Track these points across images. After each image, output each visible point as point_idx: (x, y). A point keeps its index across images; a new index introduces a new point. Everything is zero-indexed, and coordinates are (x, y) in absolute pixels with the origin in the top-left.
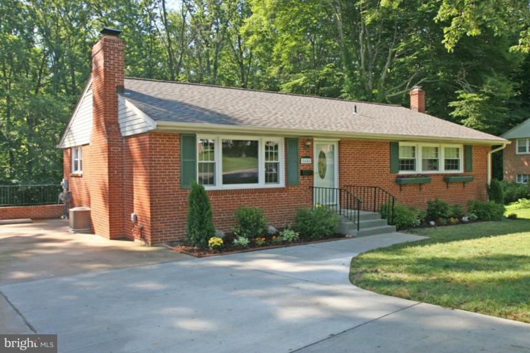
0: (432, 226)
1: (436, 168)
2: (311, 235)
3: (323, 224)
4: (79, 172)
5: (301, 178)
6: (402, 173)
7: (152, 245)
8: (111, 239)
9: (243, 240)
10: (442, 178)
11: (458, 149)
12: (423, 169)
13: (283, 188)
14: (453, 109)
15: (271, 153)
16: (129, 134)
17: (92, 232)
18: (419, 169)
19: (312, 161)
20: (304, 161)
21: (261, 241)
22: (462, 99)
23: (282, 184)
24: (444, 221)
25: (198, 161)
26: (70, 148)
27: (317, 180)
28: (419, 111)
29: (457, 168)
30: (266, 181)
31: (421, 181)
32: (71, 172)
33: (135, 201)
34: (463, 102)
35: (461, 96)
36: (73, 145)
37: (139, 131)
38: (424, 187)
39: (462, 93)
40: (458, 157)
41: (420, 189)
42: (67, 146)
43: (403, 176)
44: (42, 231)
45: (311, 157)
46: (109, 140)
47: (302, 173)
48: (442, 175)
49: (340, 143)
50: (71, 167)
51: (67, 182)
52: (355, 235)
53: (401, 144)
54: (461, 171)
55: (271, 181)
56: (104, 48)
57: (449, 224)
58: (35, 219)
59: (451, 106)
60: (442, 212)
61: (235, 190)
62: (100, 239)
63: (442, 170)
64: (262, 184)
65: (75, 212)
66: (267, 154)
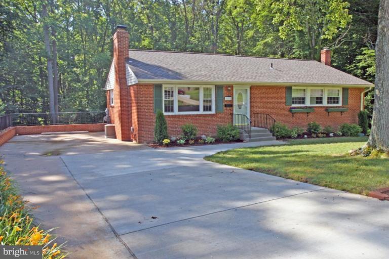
0: (305, 138)
1: (321, 102)
2: (222, 140)
3: (229, 134)
4: (113, 105)
5: (225, 108)
6: (293, 105)
7: (139, 143)
8: (122, 141)
9: (182, 142)
10: (324, 109)
11: (339, 90)
12: (311, 103)
13: (214, 114)
14: (360, 61)
15: (208, 94)
16: (130, 84)
17: (116, 138)
18: (308, 103)
19: (232, 99)
20: (227, 99)
21: (191, 142)
22: (364, 54)
23: (213, 112)
24: (314, 136)
25: (164, 99)
26: (109, 90)
27: (235, 110)
28: (326, 64)
29: (338, 102)
30: (204, 110)
31: (308, 111)
32: (110, 104)
33: (133, 121)
34: (366, 56)
35: (364, 52)
36: (110, 89)
37: (133, 83)
38: (310, 115)
39: (365, 50)
40: (338, 95)
41: (308, 116)
42: (108, 89)
43: (294, 108)
44: (91, 137)
45: (232, 96)
46: (121, 88)
47: (226, 106)
48: (324, 107)
49: (251, 88)
50: (110, 102)
51: (109, 111)
52: (248, 141)
53: (293, 88)
54: (340, 104)
55: (207, 110)
56: (118, 36)
57: (318, 137)
58: (91, 131)
59: (358, 59)
60: (315, 130)
61: (185, 115)
62: (118, 141)
63: (325, 103)
64: (201, 112)
65: (107, 127)
66: (204, 94)
